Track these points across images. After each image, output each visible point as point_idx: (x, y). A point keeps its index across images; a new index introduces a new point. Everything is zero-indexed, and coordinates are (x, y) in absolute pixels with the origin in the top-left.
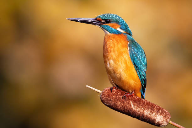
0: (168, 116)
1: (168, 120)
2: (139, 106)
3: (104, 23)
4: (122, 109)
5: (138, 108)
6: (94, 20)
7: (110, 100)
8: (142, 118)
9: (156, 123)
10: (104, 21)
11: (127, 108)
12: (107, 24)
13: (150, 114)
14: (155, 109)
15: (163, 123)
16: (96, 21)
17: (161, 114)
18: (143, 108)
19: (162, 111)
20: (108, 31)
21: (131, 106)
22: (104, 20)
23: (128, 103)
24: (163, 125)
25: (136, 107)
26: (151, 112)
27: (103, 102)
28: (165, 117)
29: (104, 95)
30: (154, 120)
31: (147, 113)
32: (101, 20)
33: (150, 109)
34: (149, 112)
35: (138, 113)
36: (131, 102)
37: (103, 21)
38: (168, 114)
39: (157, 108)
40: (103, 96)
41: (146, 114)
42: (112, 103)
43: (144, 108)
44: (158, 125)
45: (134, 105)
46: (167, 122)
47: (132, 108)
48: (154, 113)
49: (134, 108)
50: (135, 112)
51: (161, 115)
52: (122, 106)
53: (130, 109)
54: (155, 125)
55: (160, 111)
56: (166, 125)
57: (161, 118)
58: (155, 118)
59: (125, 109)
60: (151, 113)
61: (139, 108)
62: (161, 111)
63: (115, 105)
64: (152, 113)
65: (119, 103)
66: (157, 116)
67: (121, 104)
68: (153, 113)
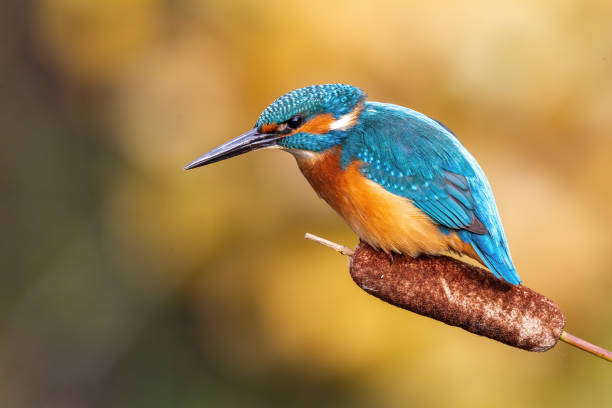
0: (556, 317)
1: (557, 331)
2: (469, 291)
3: (287, 132)
4: (416, 302)
5: (465, 298)
6: (256, 137)
7: (378, 277)
8: (477, 327)
9: (521, 340)
10: (286, 126)
11: (432, 298)
12: (295, 132)
13: (500, 315)
14: (517, 299)
15: (542, 342)
16: (261, 136)
17: (535, 314)
18: (478, 298)
19: (539, 305)
20: (306, 149)
21: (442, 291)
22: (284, 123)
23: (435, 284)
24: (541, 345)
25: (457, 294)
26: (504, 308)
27: (358, 281)
28: (547, 321)
29: (359, 260)
30: (516, 332)
31: (492, 311)
32: (276, 128)
33: (500, 300)
34: (499, 310)
35: (464, 314)
36: (443, 281)
37: (282, 128)
38: (556, 313)
39: (522, 296)
40: (358, 266)
41: (489, 316)
42: (385, 286)
43: (482, 297)
44: (528, 346)
45: (451, 288)
46: (554, 336)
47: (446, 300)
48: (514, 312)
49: (452, 299)
50: (457, 309)
51: (536, 317)
52: (417, 294)
53: (439, 301)
54: (520, 347)
55: (533, 304)
56: (552, 347)
57: (536, 326)
58: (518, 326)
59: (424, 301)
60: (504, 313)
61: (469, 297)
62: (536, 304)
63: (394, 290)
64: (509, 312)
65: (407, 284)
66: (524, 319)
67: (410, 287)
68: (510, 310)
